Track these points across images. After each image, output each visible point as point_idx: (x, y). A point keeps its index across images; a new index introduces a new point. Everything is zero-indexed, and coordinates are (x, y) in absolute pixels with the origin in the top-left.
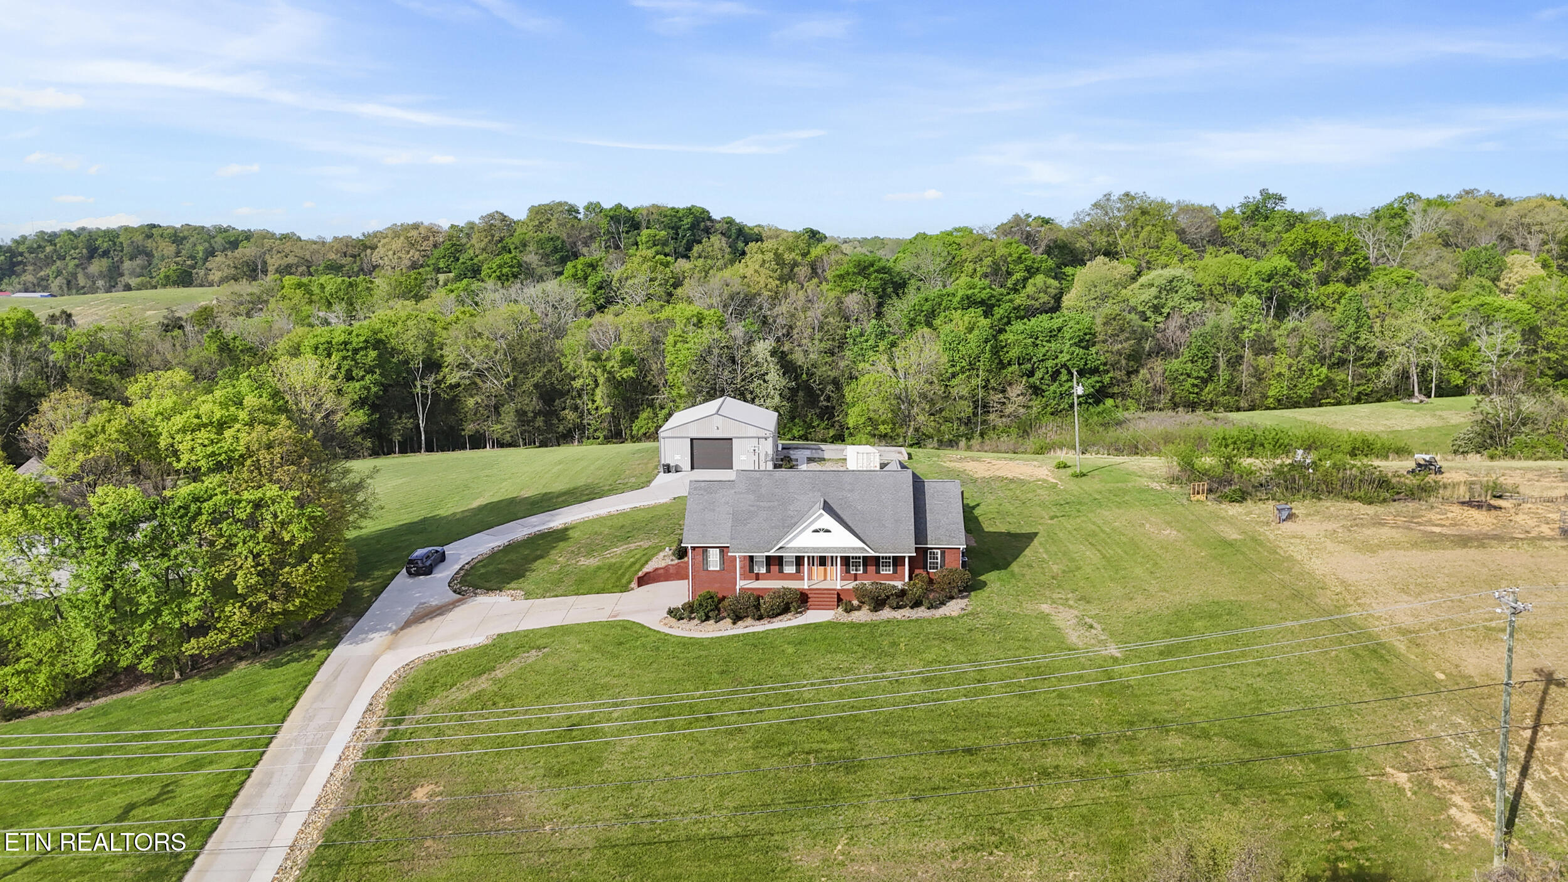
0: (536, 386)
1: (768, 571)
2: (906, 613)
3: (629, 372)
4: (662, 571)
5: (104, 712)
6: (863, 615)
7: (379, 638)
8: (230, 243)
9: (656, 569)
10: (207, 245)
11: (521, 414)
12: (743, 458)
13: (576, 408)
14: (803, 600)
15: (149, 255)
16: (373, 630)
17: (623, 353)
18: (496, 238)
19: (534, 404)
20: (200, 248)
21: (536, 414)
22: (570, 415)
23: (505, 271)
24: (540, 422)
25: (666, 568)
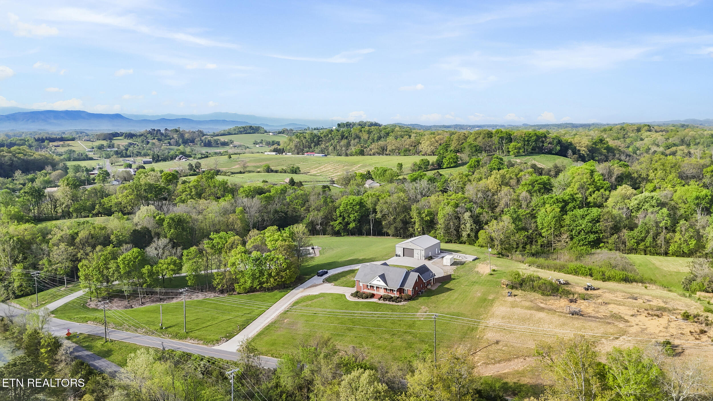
0: (401, 220)
2: (391, 303)
3: (428, 218)
5: (250, 296)
6: (381, 302)
7: (301, 289)
8: (387, 133)
10: (378, 134)
11: (396, 228)
12: (416, 255)
13: (413, 227)
14: (373, 296)
15: (360, 138)
16: (301, 288)
17: (428, 211)
18: (460, 143)
19: (400, 225)
20: (376, 136)
21: (401, 228)
22: (411, 229)
23: (451, 160)
24: (401, 231)
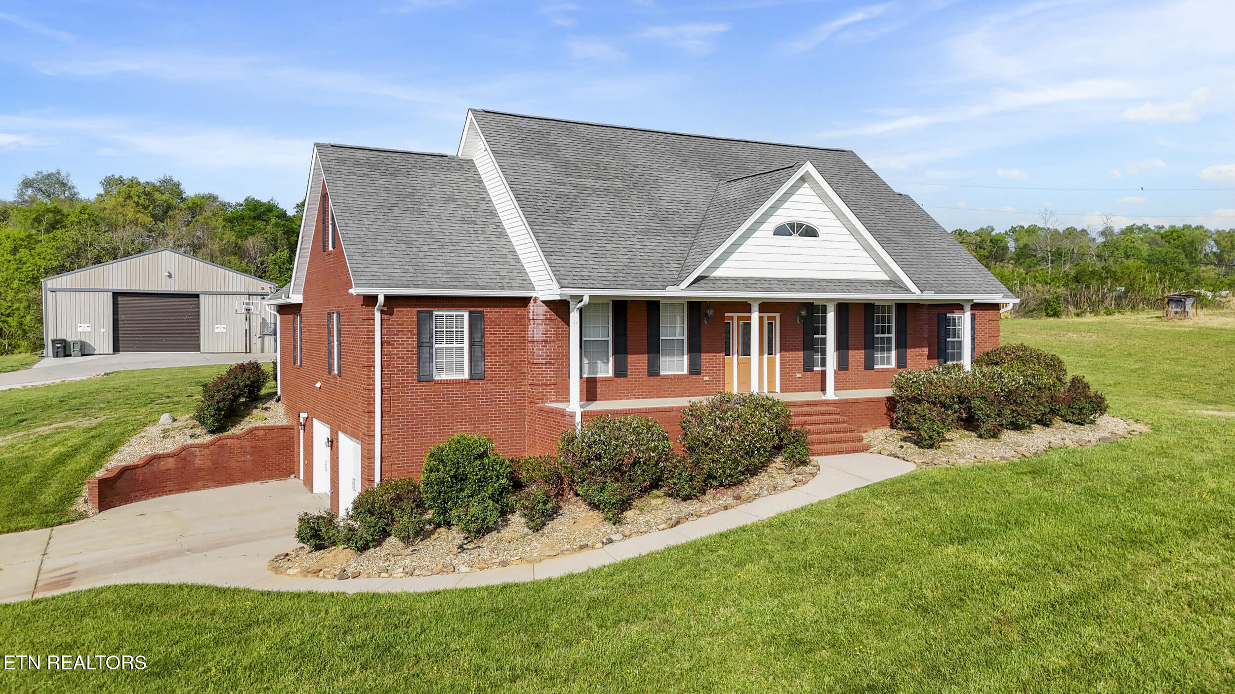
1: (620, 371)
4: (171, 463)
9: (154, 459)
12: (220, 329)
25: (183, 455)
